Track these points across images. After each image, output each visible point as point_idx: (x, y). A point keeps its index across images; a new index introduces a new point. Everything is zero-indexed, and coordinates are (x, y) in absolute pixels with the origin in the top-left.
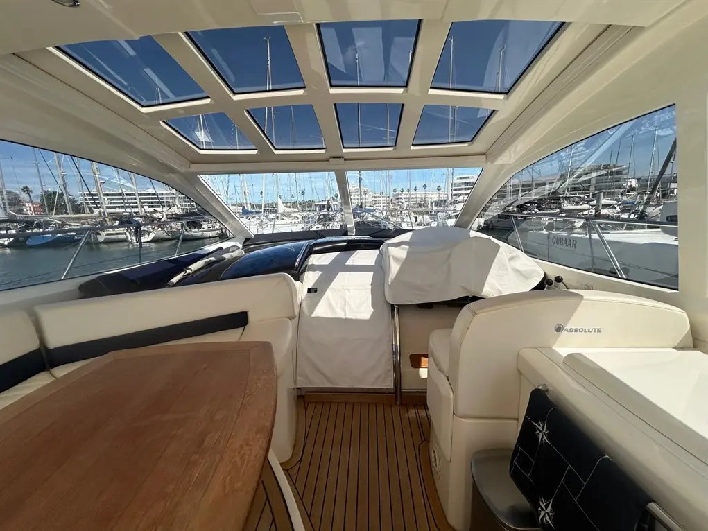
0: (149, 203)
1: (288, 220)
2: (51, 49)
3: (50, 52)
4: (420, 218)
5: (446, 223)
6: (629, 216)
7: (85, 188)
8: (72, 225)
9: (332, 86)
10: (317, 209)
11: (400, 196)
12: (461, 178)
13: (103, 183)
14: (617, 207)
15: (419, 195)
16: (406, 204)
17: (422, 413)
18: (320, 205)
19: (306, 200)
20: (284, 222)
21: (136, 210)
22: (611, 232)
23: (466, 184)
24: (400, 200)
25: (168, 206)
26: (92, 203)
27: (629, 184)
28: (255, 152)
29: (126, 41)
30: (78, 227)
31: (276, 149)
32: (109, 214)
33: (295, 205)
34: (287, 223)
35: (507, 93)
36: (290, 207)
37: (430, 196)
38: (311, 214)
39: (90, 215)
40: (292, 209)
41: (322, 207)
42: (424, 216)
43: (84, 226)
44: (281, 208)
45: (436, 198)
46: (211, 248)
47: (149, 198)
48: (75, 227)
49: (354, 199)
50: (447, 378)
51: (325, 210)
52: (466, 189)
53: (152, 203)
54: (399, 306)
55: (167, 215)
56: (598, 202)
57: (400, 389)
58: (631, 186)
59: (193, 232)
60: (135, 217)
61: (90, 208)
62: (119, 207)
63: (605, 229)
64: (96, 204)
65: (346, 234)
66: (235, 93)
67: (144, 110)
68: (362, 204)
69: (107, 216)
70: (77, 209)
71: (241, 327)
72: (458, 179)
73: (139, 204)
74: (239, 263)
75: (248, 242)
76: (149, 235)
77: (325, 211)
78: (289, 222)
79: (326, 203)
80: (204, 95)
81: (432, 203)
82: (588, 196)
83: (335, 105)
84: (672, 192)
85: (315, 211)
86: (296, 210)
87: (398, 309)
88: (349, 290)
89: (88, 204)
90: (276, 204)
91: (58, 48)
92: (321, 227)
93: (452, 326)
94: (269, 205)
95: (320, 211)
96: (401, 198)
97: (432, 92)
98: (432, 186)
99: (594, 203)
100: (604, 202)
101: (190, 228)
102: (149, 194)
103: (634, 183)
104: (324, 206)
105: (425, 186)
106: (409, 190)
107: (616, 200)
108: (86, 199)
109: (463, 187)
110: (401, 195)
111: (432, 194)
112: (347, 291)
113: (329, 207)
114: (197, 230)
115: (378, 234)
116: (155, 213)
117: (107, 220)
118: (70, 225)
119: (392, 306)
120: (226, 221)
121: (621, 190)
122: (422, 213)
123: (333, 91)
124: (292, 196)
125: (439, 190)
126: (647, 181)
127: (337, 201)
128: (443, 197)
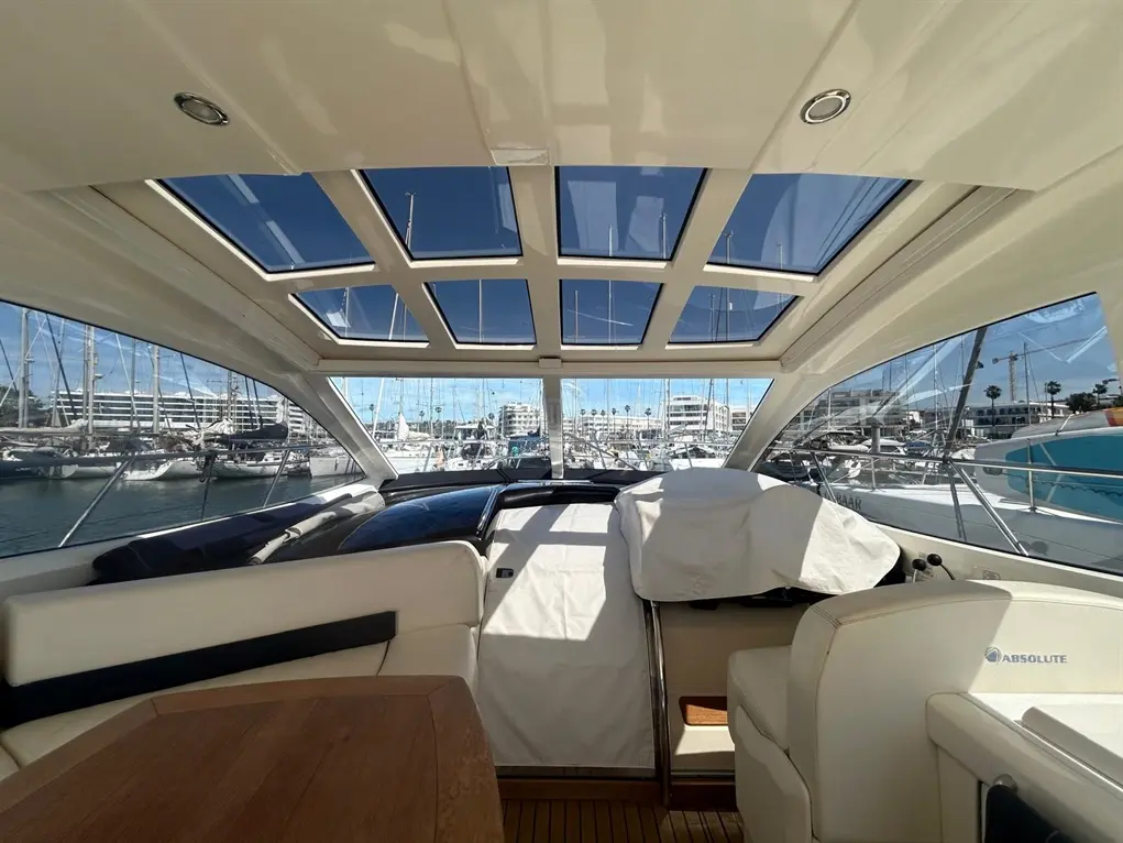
0: (174, 413)
1: (412, 452)
2: (151, 183)
3: (148, 187)
4: (622, 455)
5: (669, 464)
6: (927, 464)
7: (62, 385)
8: (19, 446)
9: (560, 255)
10: (460, 436)
11: (589, 422)
12: (679, 399)
13: (100, 378)
14: (901, 450)
15: (619, 421)
16: (598, 433)
17: (729, 820)
18: (465, 430)
19: (443, 420)
20: (406, 454)
21: (148, 424)
22: (908, 486)
23: (688, 407)
24: (590, 427)
25: (209, 420)
26: (67, 410)
27: (911, 418)
28: (424, 345)
29: (240, 175)
30: (30, 450)
31: (458, 342)
32: (97, 429)
33: (423, 427)
34: (410, 457)
35: (817, 274)
36: (416, 430)
37: (634, 423)
38: (451, 443)
39: (59, 430)
40: (420, 434)
41: (467, 433)
42: (629, 453)
43: (42, 449)
44: (403, 431)
45: (643, 424)
46: (329, 496)
47: (175, 407)
48: (25, 450)
49: (520, 422)
50: (787, 753)
51: (473, 437)
52: (688, 415)
53: (180, 413)
54: (659, 604)
55: (206, 435)
56: (875, 440)
57: (670, 771)
58: (913, 421)
59: (248, 466)
60: (144, 435)
61: (62, 418)
62: (118, 418)
63: (897, 482)
64: (75, 411)
65: (548, 476)
66: (412, 259)
67: (269, 278)
68: (539, 430)
69: (91, 432)
70: (39, 417)
71: (384, 641)
72: (675, 399)
73: (155, 416)
74: (373, 522)
75: (389, 486)
76: (157, 467)
77: (472, 439)
78: (413, 454)
79: (476, 426)
80: (369, 260)
81: (638, 433)
82: (860, 433)
83: (561, 281)
84: (969, 432)
85: (456, 438)
86: (426, 435)
87: (658, 610)
88: (568, 573)
89: (61, 411)
90: (393, 425)
91: (160, 182)
92: (466, 466)
93: (789, 642)
94: (381, 426)
95: (464, 438)
96: (592, 424)
97: (708, 268)
98: (639, 408)
99: (870, 442)
100: (883, 441)
101: (243, 459)
102: (178, 400)
103: (917, 418)
104: (470, 430)
105: (627, 408)
106: (603, 413)
107: (897, 439)
108: (59, 403)
109: (683, 411)
110: (591, 419)
111: (638, 421)
112: (565, 575)
113: (480, 433)
114: (254, 462)
115: (600, 477)
116: (186, 430)
117: (90, 438)
118: (15, 446)
119: (646, 603)
120: (356, 449)
121: (902, 427)
122: (623, 447)
123: (562, 262)
124: (422, 414)
125: (648, 414)
126: (934, 415)
127: (491, 424)
128: (654, 426)
